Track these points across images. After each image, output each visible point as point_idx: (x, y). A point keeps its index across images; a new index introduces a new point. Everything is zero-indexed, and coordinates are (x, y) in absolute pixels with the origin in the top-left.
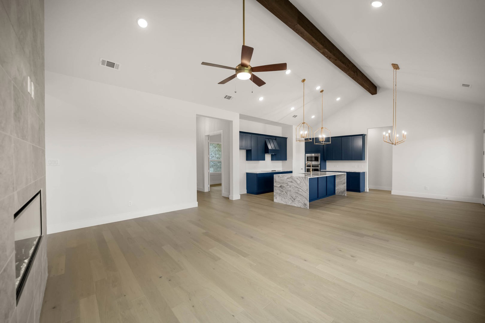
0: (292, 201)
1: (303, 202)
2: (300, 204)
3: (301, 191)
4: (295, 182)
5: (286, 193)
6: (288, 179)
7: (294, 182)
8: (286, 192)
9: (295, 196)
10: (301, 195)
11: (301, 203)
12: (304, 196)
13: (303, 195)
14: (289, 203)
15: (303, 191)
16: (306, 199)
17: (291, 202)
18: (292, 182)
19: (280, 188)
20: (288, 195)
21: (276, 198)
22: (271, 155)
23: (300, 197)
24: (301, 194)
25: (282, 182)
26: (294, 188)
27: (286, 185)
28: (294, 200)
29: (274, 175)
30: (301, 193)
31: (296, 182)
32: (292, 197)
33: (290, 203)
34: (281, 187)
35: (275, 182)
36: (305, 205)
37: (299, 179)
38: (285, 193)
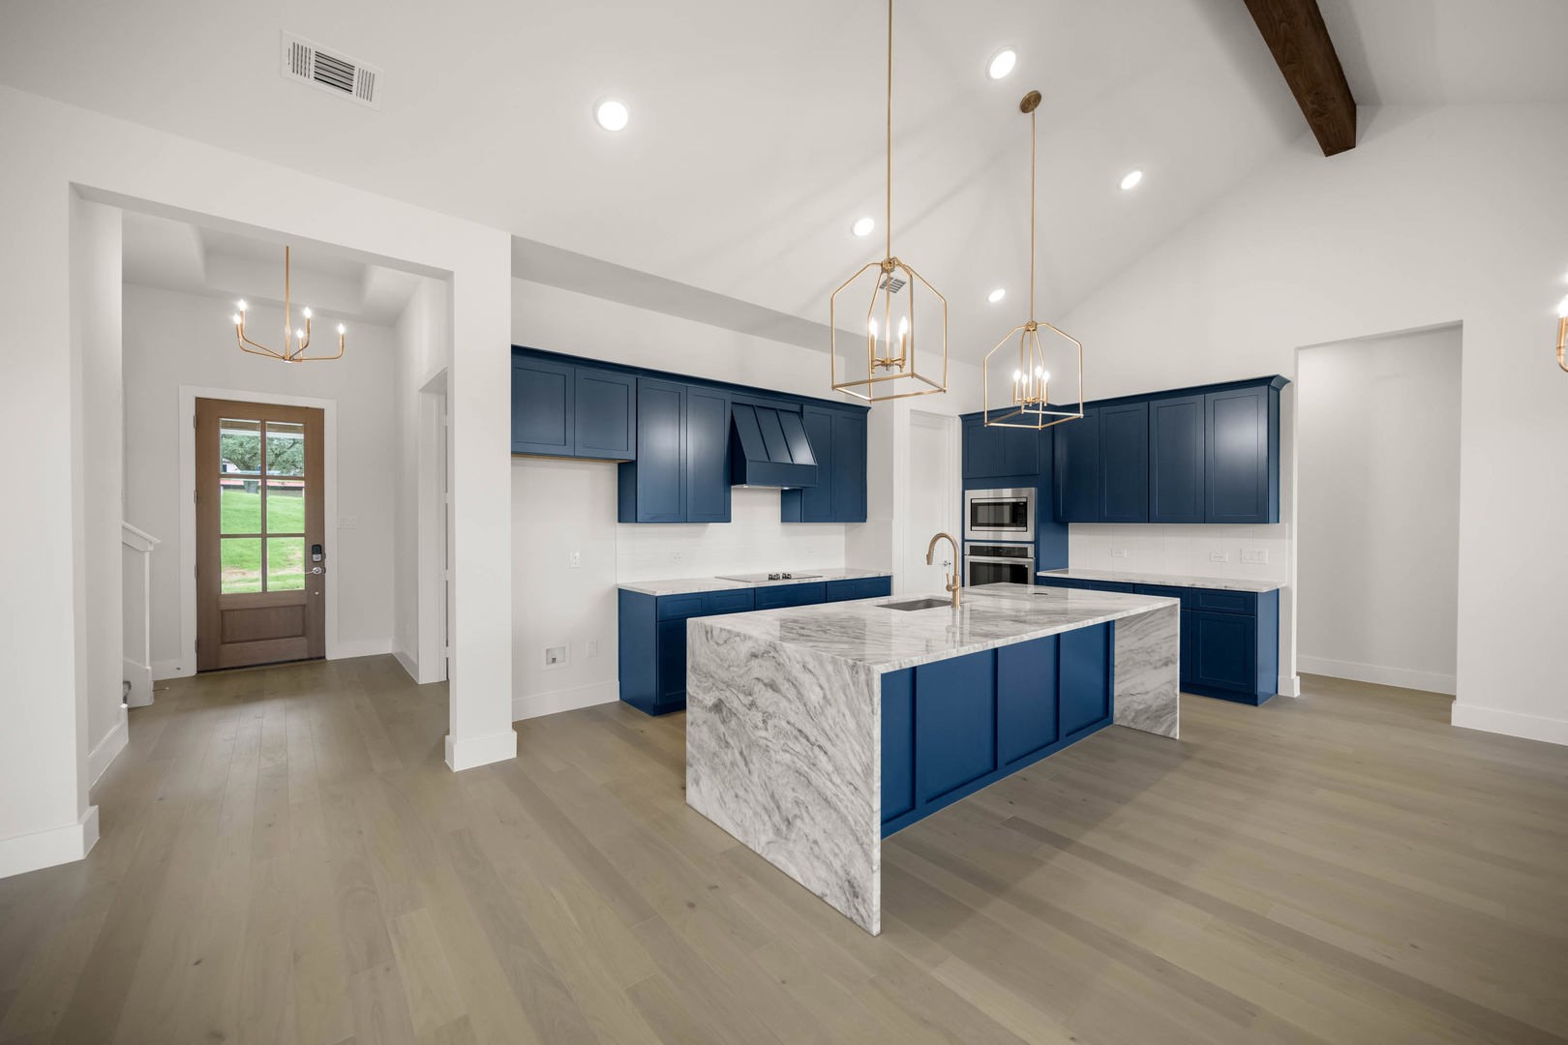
0: (777, 831)
1: (837, 864)
2: (823, 872)
3: (830, 768)
4: (792, 694)
5: (746, 764)
6: (754, 663)
7: (785, 687)
8: (741, 753)
9: (790, 795)
10: (826, 800)
11: (829, 866)
12: (844, 820)
13: (843, 809)
14: (760, 840)
15: (837, 769)
16: (859, 852)
17: (771, 835)
18: (772, 686)
19: (715, 718)
20: (755, 779)
21: (697, 783)
22: (783, 492)
23: (818, 818)
24: (829, 794)
25: (723, 675)
26: (786, 735)
27: (747, 700)
28: (784, 828)
29: (689, 620)
30: (829, 790)
31: (800, 696)
32: (772, 796)
33: (764, 839)
34: (718, 707)
35: (694, 670)
36: (854, 891)
37: (817, 671)
38: (741, 764)
